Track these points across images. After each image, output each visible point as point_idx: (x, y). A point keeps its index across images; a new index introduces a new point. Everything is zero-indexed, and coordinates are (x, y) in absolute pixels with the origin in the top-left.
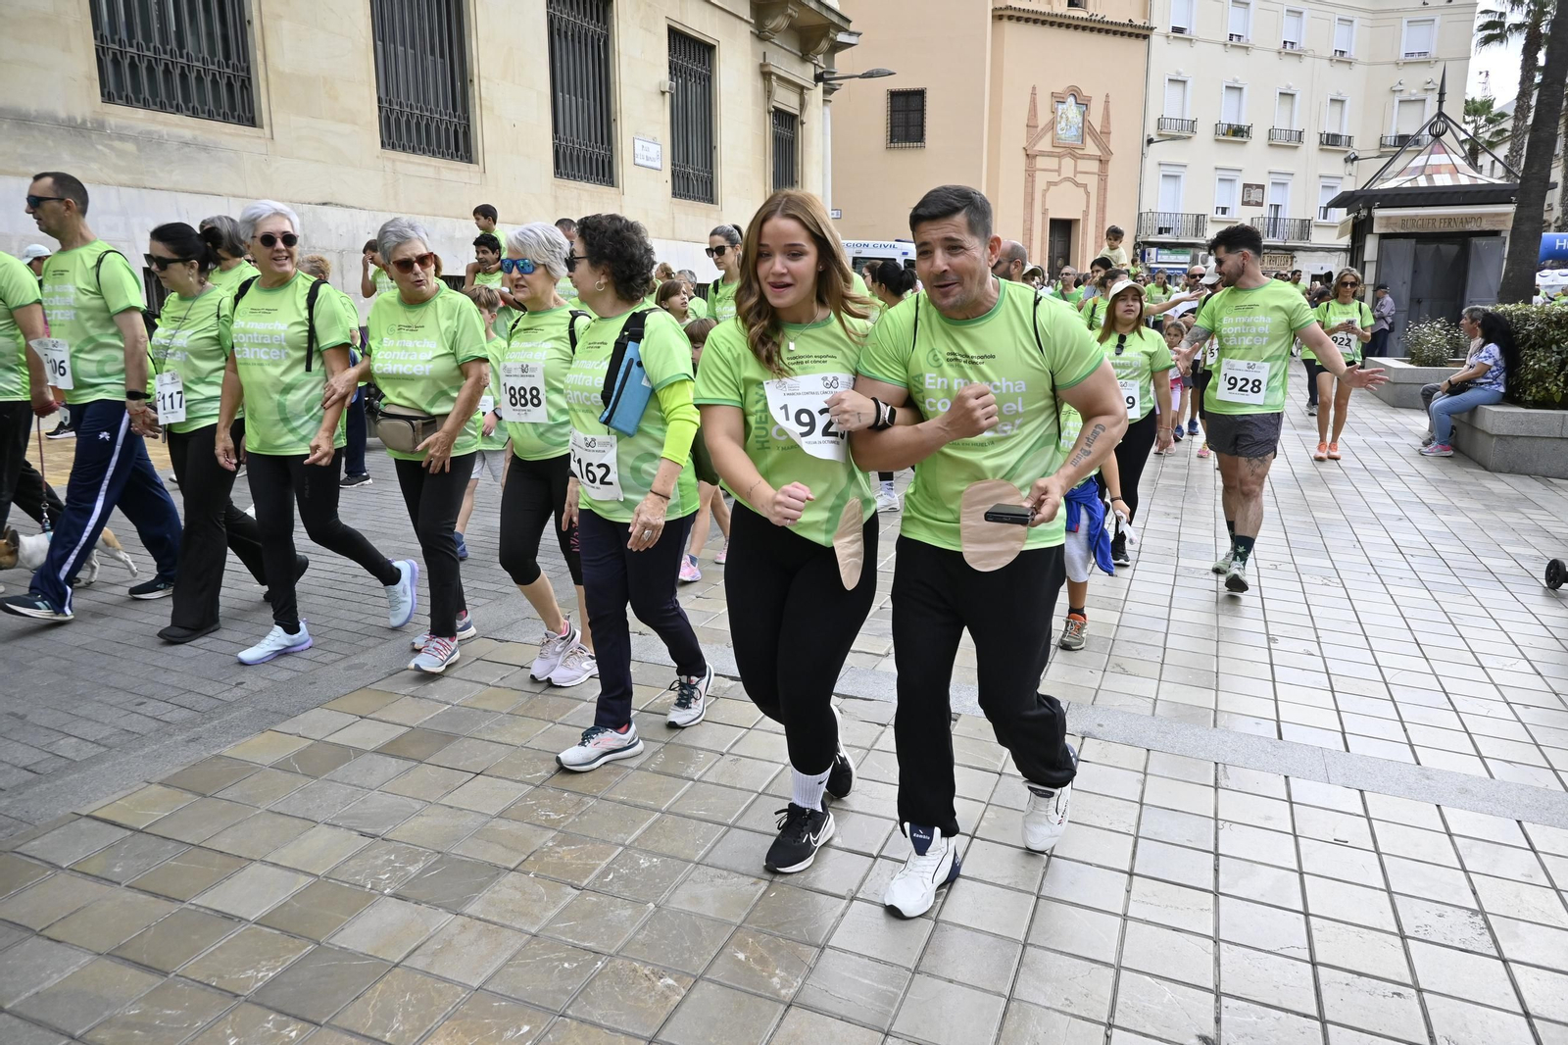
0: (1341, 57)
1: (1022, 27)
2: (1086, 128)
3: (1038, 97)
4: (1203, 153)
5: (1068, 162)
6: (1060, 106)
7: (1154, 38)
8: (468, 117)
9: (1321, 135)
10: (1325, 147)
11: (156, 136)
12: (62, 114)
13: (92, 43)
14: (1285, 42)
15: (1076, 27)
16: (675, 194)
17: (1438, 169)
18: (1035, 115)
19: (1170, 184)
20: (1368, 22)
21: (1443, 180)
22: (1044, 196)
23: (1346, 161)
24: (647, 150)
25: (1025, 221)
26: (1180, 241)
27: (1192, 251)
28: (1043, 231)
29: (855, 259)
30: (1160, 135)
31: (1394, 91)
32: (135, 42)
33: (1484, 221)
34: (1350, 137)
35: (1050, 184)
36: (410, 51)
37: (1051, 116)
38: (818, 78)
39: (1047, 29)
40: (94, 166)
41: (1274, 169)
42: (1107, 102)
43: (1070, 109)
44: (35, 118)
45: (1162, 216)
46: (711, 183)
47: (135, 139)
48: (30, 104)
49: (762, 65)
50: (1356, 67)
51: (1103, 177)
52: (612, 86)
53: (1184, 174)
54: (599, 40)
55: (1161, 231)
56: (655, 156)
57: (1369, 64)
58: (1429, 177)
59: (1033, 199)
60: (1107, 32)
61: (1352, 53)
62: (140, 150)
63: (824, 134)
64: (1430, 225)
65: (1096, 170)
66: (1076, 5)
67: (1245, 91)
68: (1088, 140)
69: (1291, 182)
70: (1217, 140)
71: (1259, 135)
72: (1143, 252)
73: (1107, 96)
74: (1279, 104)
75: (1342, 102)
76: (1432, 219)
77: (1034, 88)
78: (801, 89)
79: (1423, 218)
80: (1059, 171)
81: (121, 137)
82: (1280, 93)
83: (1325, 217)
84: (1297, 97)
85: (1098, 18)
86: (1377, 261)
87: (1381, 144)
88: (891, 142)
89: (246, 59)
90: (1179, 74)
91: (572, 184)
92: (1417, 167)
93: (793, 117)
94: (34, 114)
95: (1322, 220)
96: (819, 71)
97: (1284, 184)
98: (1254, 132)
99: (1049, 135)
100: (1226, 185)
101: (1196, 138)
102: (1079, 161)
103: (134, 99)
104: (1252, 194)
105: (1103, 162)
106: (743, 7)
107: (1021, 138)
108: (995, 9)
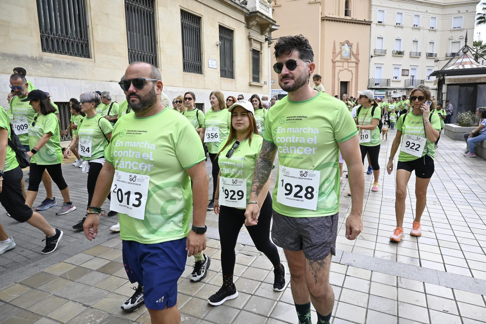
1: (330, 22)
2: (351, 53)
3: (336, 44)
4: (389, 60)
5: (346, 64)
6: (343, 47)
7: (372, 25)
8: (156, 54)
9: (427, 53)
10: (428, 57)
11: (58, 62)
12: (30, 56)
13: (39, 34)
14: (414, 25)
15: (347, 22)
16: (221, 76)
17: (466, 63)
18: (335, 49)
19: (378, 70)
20: (441, 18)
21: (468, 67)
22: (338, 74)
23: (435, 61)
24: (212, 63)
25: (332, 82)
26: (382, 87)
27: (386, 90)
28: (338, 85)
30: (375, 55)
31: (450, 39)
32: (53, 33)
33: (482, 79)
34: (436, 54)
35: (340, 71)
36: (138, 34)
37: (340, 50)
38: (266, 40)
39: (338, 23)
40: (39, 71)
41: (411, 64)
42: (358, 45)
43: (346, 48)
44: (21, 57)
45: (376, 80)
46: (233, 73)
47: (52, 63)
48: (20, 53)
49: (248, 36)
50: (438, 32)
51: (357, 68)
52: (201, 44)
53: (383, 67)
54: (197, 30)
55: (376, 84)
56: (215, 64)
57: (441, 31)
58: (463, 66)
59: (335, 75)
60: (357, 23)
61: (436, 28)
62: (54, 66)
63: (268, 57)
64: (464, 81)
65: (355, 66)
66: (347, 16)
67: (402, 40)
68: (352, 57)
69: (418, 69)
70: (393, 56)
71: (407, 54)
73: (358, 43)
74: (413, 44)
75: (433, 43)
76: (465, 79)
77: (334, 41)
78: (261, 43)
79: (461, 79)
80: (343, 67)
81: (48, 62)
82: (413, 41)
83: (429, 79)
84: (419, 42)
85: (354, 19)
86: (447, 93)
87: (446, 56)
89: (87, 38)
90: (381, 36)
91: (189, 74)
92: (459, 63)
93: (259, 52)
94: (21, 56)
95: (428, 80)
96: (267, 37)
97: (415, 69)
98: (405, 53)
99: (339, 56)
100: (397, 70)
101: (386, 55)
102: (349, 63)
103: (53, 51)
104: (405, 72)
105: (357, 63)
106: (242, 19)
107: (331, 57)
108: (322, 17)
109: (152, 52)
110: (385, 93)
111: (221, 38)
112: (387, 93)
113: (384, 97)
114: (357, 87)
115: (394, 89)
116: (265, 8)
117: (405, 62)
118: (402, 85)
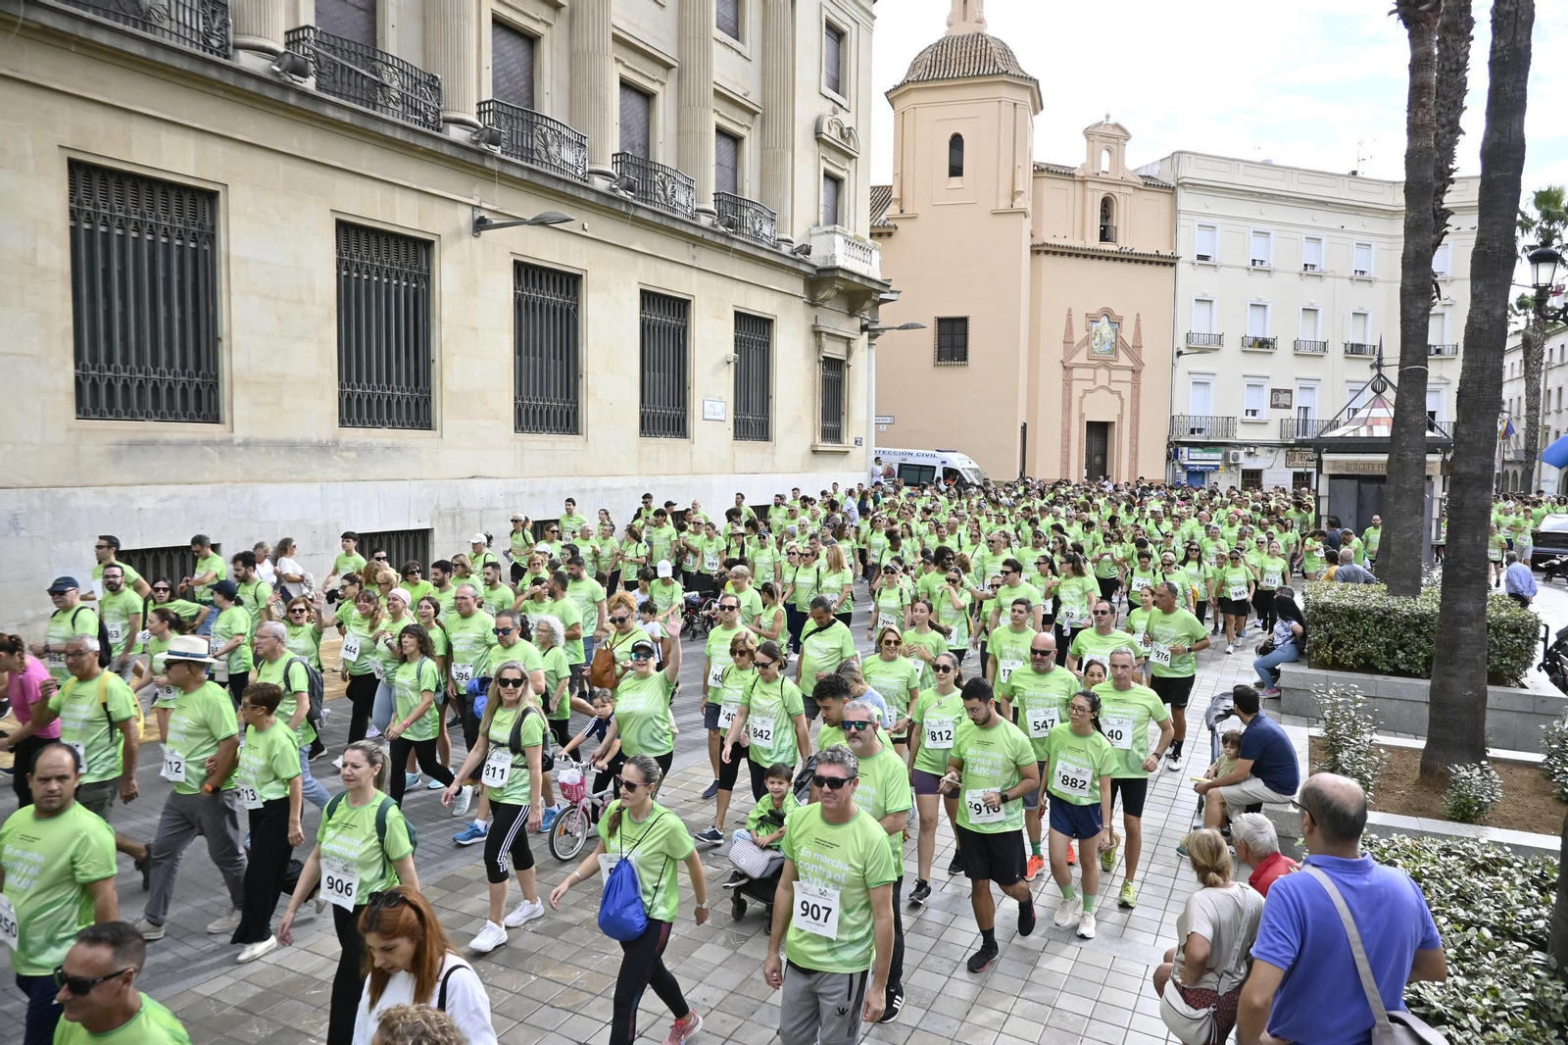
0: (1361, 277)
1: (1058, 259)
2: (1118, 344)
3: (1073, 318)
4: (1231, 363)
5: (1102, 373)
6: (1094, 325)
7: (1180, 265)
8: (577, 401)
9: (1346, 345)
10: (1350, 355)
11: (369, 445)
12: (315, 440)
13: (337, 389)
14: (1306, 265)
15: (1107, 259)
16: (736, 438)
17: (1377, 421)
18: (1071, 333)
19: (1200, 390)
22: (1081, 402)
23: (1372, 366)
24: (715, 407)
25: (1063, 424)
26: (1211, 440)
27: (1223, 449)
28: (1080, 433)
29: (900, 465)
30: (1189, 348)
32: (361, 385)
34: (1375, 346)
35: (1086, 391)
37: (1086, 333)
38: (864, 328)
39: (1080, 260)
40: (330, 470)
41: (1300, 376)
42: (1138, 321)
43: (1104, 327)
44: (300, 444)
45: (1193, 418)
46: (767, 425)
47: (356, 449)
48: (297, 436)
49: (813, 326)
50: (1377, 285)
51: (1136, 385)
52: (688, 363)
53: (1214, 381)
54: (679, 329)
55: (1193, 431)
56: (721, 411)
57: (1389, 282)
58: (1371, 428)
59: (1070, 405)
60: (1136, 261)
61: (1371, 273)
62: (359, 456)
63: (869, 372)
64: (1369, 469)
65: (1129, 379)
66: (1107, 240)
67: (1269, 308)
68: (1121, 353)
69: (1319, 388)
70: (1244, 351)
71: (1284, 347)
72: (1176, 451)
73: (1138, 315)
74: (1303, 318)
75: (1365, 315)
77: (1070, 310)
78: (849, 340)
79: (1364, 463)
80: (1094, 380)
81: (348, 449)
82: (1303, 309)
84: (1321, 312)
85: (1128, 250)
86: (1328, 497)
88: (939, 360)
89: (429, 385)
90: (1205, 295)
91: (653, 440)
92: (1361, 419)
93: (839, 363)
94: (298, 441)
96: (865, 323)
97: (1312, 388)
98: (1279, 344)
99: (1084, 351)
100: (1255, 390)
101: (1223, 350)
102: (1113, 371)
103: (358, 422)
104: (1280, 398)
105: (1136, 372)
106: (798, 287)
107: (1059, 353)
108: (1032, 246)
109: (568, 398)
110: (1220, 456)
111: (739, 343)
112: (1226, 456)
113: (1217, 467)
114: (1137, 438)
115: (1248, 445)
116: (859, 253)
117: (1280, 368)
118: (1272, 435)
